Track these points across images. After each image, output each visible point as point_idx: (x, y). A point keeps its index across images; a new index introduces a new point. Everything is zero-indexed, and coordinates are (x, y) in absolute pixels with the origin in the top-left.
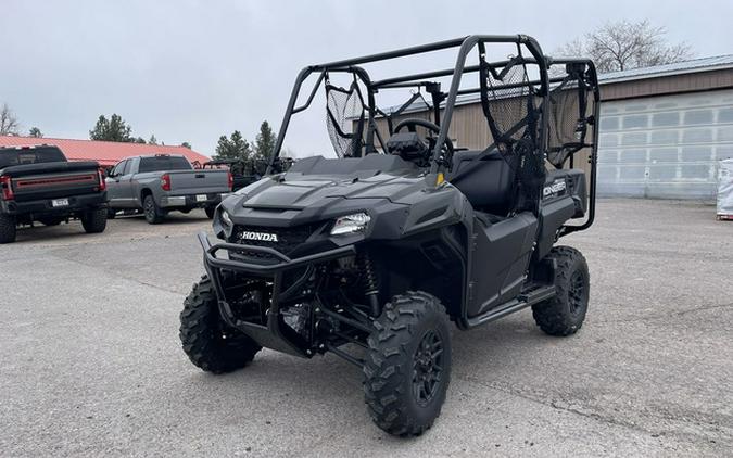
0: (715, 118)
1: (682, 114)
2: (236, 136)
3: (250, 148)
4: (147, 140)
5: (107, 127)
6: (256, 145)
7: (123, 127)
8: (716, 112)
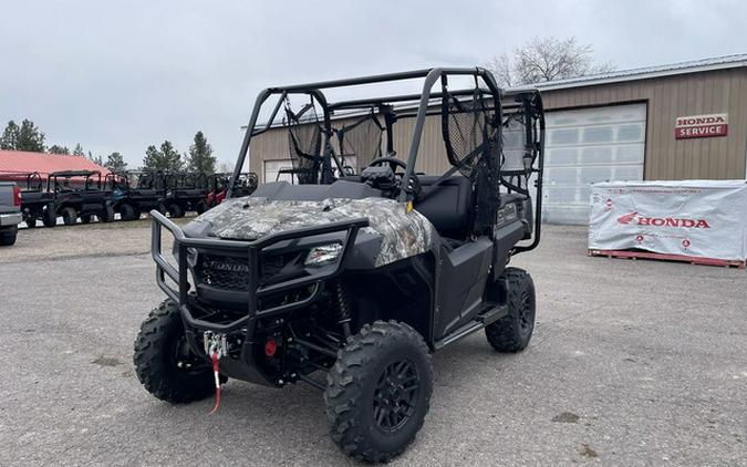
0: (615, 137)
1: (581, 131)
2: (167, 146)
3: (182, 160)
4: (71, 151)
5: (17, 133)
6: (190, 156)
7: (36, 134)
8: (615, 130)
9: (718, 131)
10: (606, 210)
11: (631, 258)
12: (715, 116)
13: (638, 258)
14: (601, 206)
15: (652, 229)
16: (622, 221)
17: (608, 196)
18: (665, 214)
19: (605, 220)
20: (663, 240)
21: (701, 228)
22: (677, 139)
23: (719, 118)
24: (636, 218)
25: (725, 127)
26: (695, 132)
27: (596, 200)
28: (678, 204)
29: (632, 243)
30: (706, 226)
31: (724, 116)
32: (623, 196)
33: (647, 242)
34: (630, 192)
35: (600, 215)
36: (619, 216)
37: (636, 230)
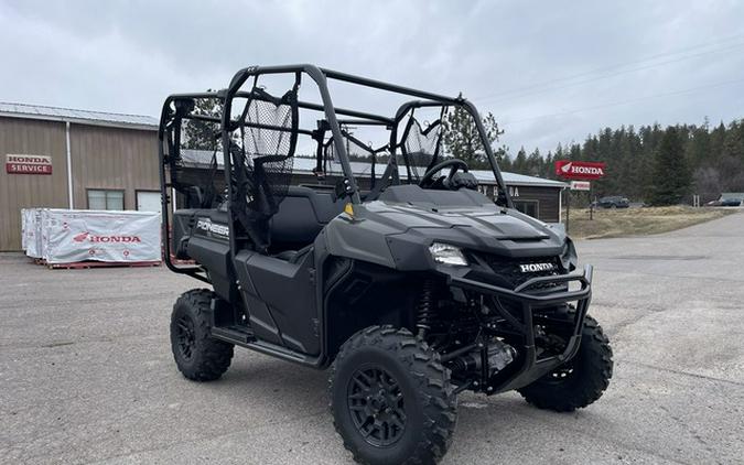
9: (45, 169)
10: (64, 231)
11: (85, 267)
12: (41, 157)
13: (92, 267)
14: (59, 228)
15: (101, 245)
16: (77, 239)
17: (64, 220)
18: (110, 233)
19: (62, 239)
20: (110, 252)
21: (135, 243)
22: (9, 172)
23: (44, 160)
24: (89, 237)
25: (49, 167)
26: (25, 168)
27: (54, 223)
28: (119, 226)
29: (86, 256)
30: (138, 240)
31: (48, 158)
32: (75, 220)
33: (97, 255)
34: (82, 217)
35: (58, 235)
36: (75, 236)
37: (89, 246)
